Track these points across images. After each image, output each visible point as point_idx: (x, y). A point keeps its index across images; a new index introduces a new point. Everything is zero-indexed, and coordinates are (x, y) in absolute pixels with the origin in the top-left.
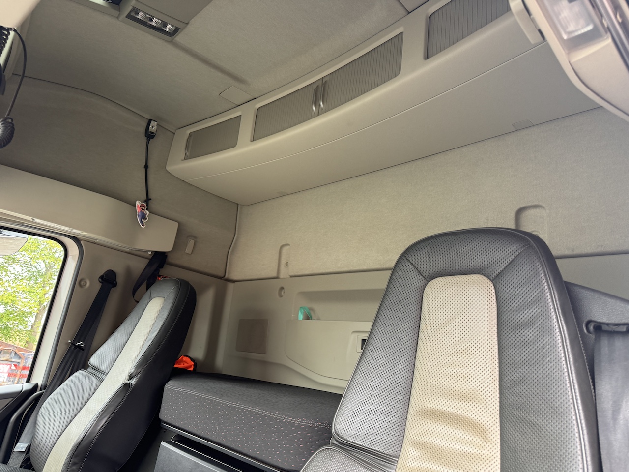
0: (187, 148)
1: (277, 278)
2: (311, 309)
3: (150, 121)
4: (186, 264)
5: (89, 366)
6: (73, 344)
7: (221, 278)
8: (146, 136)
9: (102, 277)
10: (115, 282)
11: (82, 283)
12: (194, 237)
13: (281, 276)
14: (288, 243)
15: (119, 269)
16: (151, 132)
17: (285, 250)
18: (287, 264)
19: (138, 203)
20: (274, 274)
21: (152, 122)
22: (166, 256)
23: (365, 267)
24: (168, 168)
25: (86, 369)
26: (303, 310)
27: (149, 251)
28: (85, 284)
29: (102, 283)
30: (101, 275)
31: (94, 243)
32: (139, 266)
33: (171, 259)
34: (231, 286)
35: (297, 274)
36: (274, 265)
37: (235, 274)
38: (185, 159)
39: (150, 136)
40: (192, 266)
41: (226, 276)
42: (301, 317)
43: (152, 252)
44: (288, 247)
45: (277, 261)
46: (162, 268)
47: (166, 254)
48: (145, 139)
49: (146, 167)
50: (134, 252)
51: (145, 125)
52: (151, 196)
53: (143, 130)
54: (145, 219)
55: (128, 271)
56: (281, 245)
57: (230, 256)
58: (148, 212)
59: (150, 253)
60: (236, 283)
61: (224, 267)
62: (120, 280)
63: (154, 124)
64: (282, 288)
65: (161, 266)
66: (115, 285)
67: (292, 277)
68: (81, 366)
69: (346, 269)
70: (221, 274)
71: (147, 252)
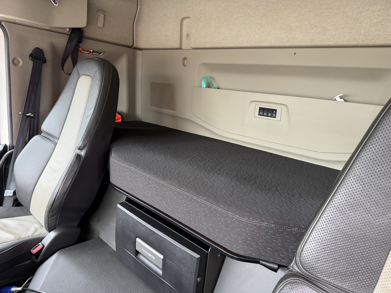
1: (180, 49)
2: (211, 78)
4: (100, 37)
5: (42, 132)
6: (24, 114)
7: (130, 47)
9: (31, 55)
10: (44, 59)
11: (15, 62)
12: (103, 11)
13: (184, 47)
14: (189, 16)
15: (45, 47)
17: (185, 22)
18: (188, 36)
20: (177, 46)
22: (83, 31)
23: (266, 44)
25: (40, 134)
26: (205, 80)
27: (67, 28)
28: (18, 62)
29: (33, 60)
30: (30, 53)
31: (14, 23)
32: (62, 42)
33: (87, 34)
34: (139, 53)
35: (198, 46)
36: (177, 36)
37: (142, 44)
40: (105, 39)
41: (135, 45)
42: (204, 85)
43: (70, 28)
44: (188, 20)
45: (179, 33)
46: (81, 42)
47: (82, 30)
50: (53, 30)
55: (53, 48)
56: (182, 17)
57: (136, 27)
59: (68, 30)
60: (143, 51)
61: (132, 38)
62: (48, 56)
64: (185, 59)
65: (80, 41)
66: (45, 61)
67: (194, 49)
68: (35, 132)
69: (247, 45)
70: (130, 44)
71: (65, 29)
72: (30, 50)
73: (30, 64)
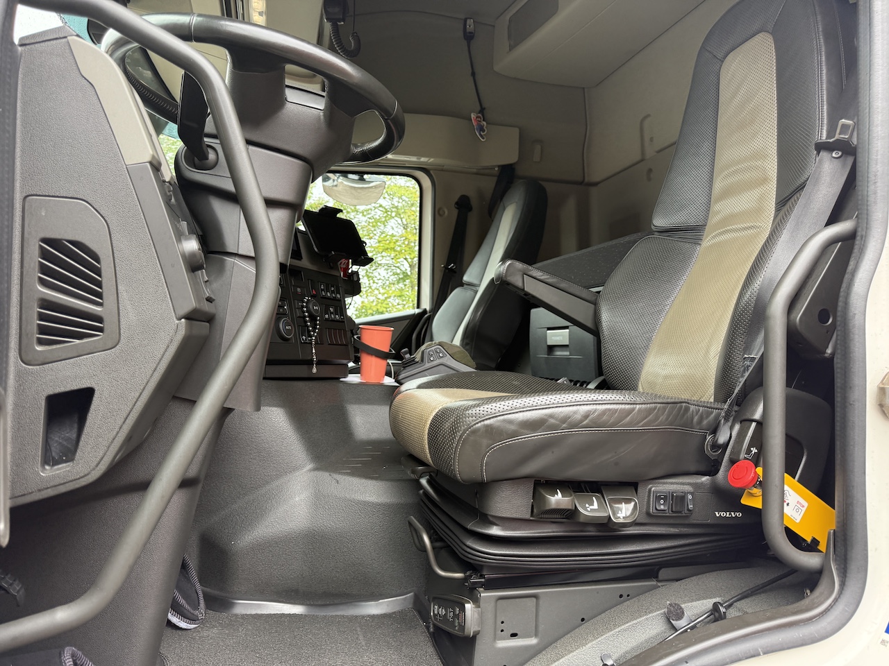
0: (509, 37)
1: (643, 160)
3: (465, 21)
4: (537, 174)
5: (464, 283)
6: (446, 268)
7: (580, 183)
8: (465, 39)
9: (457, 203)
10: (470, 206)
11: (441, 212)
12: (540, 142)
13: (647, 156)
14: (649, 113)
15: (472, 194)
16: (470, 33)
17: (646, 123)
18: (651, 139)
19: (473, 116)
20: (638, 158)
21: (468, 21)
22: (514, 168)
24: (496, 68)
25: (462, 286)
27: (495, 166)
28: (443, 213)
29: (458, 209)
30: (456, 201)
32: (489, 185)
33: (519, 171)
34: (594, 190)
35: (664, 146)
38: (510, 50)
39: (469, 37)
41: (586, 180)
43: (499, 166)
44: (650, 118)
45: (640, 141)
47: (513, 166)
48: (465, 43)
49: (473, 74)
50: (481, 172)
51: (461, 26)
52: (485, 105)
53: (461, 34)
54: (484, 131)
56: (641, 119)
57: (587, 155)
58: (485, 123)
59: (496, 169)
61: (582, 170)
62: (474, 203)
63: (470, 22)
64: (650, 170)
66: (470, 209)
67: (658, 152)
68: (457, 284)
70: (579, 178)
71: (492, 168)
72: (456, 198)
73: (455, 212)
